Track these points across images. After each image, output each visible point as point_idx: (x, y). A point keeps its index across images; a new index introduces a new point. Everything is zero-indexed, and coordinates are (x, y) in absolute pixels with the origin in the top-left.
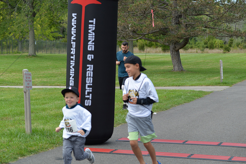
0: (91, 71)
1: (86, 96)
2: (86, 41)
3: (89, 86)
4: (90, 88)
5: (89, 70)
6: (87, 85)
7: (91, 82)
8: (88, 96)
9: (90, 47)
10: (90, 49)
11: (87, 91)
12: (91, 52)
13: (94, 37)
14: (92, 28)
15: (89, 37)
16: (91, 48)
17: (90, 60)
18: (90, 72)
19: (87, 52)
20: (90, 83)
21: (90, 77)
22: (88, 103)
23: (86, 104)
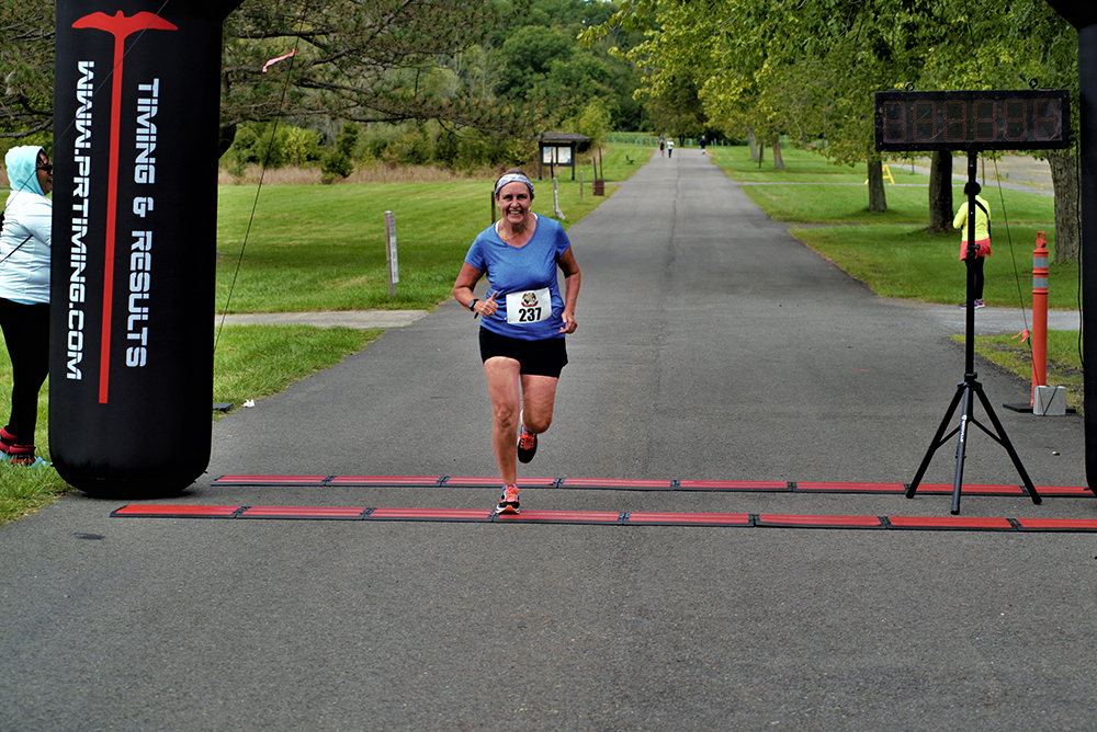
0: (145, 251)
1: (130, 336)
2: (130, 153)
3: (138, 303)
4: (142, 306)
5: (137, 250)
6: (132, 298)
7: (147, 288)
8: (135, 336)
9: (142, 171)
10: (143, 180)
11: (131, 319)
12: (144, 190)
13: (154, 138)
14: (148, 108)
15: (138, 138)
16: (145, 174)
17: (143, 215)
18: (141, 255)
19: (130, 190)
20: (142, 292)
21: (143, 271)
22: (135, 358)
23: (129, 363)
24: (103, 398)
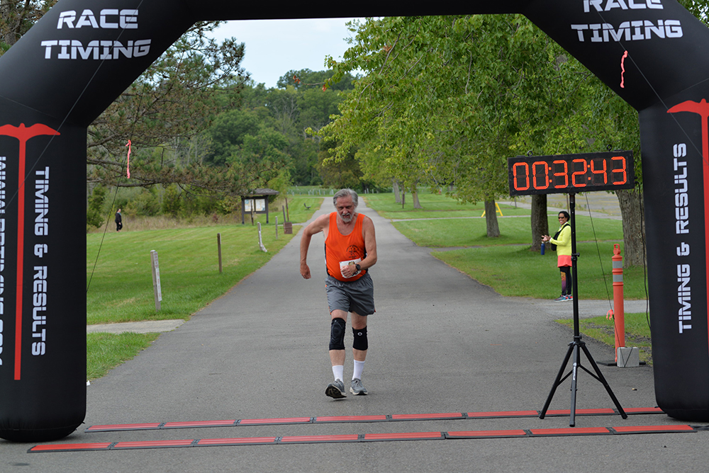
0: (43, 280)
1: (34, 335)
2: (31, 215)
3: (39, 313)
4: (42, 315)
5: (38, 279)
6: (35, 310)
7: (45, 303)
8: (38, 335)
9: (39, 228)
10: (41, 233)
11: (35, 324)
12: (41, 240)
13: (47, 206)
14: (42, 186)
15: (37, 206)
16: (41, 229)
17: (41, 256)
18: (40, 282)
19: (32, 240)
20: (41, 306)
21: (42, 292)
22: (38, 349)
23: (34, 353)
24: (17, 376)
